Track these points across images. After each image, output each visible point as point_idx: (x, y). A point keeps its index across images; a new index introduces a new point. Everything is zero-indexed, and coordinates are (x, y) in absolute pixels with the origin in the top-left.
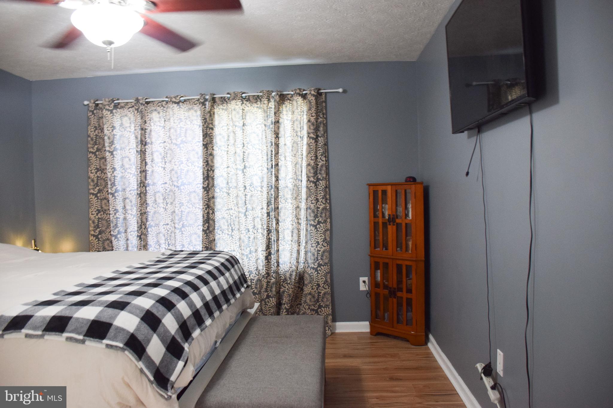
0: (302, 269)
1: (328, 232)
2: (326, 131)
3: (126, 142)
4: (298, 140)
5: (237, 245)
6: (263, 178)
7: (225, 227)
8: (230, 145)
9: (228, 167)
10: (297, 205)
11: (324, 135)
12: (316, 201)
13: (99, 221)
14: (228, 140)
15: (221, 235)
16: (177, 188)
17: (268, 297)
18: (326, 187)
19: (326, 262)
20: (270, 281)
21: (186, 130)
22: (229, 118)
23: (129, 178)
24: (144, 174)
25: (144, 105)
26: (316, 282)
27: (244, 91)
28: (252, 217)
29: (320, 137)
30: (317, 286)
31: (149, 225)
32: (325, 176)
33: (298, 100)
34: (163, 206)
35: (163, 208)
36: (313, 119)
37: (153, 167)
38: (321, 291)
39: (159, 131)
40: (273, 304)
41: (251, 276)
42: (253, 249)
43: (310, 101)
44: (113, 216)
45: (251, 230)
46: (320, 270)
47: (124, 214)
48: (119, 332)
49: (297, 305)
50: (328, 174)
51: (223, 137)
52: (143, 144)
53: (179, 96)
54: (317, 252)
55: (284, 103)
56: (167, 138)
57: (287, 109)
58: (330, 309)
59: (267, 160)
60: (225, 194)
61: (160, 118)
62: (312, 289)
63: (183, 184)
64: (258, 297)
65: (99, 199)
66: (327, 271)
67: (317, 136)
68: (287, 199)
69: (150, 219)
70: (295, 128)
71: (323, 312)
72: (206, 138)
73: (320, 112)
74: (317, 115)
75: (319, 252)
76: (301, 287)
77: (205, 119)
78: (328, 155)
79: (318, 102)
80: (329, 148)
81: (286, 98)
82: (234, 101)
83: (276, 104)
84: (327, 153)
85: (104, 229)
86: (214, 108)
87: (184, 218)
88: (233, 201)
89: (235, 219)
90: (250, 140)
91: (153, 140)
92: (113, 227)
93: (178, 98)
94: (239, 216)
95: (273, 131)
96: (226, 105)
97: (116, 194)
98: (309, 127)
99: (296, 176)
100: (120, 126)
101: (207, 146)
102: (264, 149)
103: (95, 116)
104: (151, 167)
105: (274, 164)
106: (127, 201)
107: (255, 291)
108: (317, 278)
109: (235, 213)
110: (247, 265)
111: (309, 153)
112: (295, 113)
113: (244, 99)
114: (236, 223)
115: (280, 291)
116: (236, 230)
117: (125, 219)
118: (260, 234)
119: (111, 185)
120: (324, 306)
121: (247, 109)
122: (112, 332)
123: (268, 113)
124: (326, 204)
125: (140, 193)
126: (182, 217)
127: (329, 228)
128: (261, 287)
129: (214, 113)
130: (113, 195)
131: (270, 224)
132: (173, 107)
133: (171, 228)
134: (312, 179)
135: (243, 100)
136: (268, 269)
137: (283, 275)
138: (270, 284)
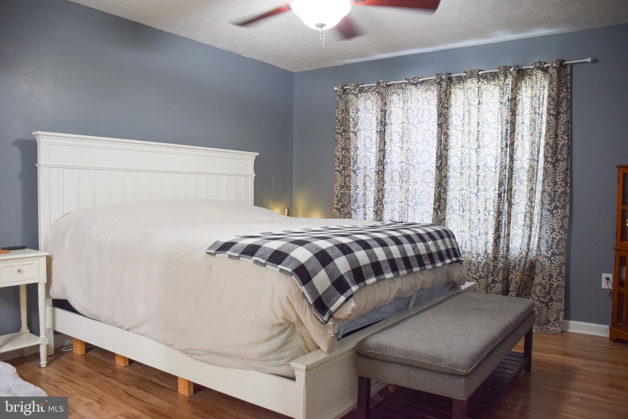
0: (534, 257)
1: (567, 219)
2: (570, 107)
3: (369, 123)
4: (535, 117)
5: (467, 226)
6: (497, 158)
7: (456, 207)
8: (465, 124)
9: (462, 147)
10: (531, 187)
11: (567, 111)
12: (554, 184)
13: (341, 196)
14: (464, 119)
15: (452, 215)
16: (412, 167)
17: (494, 281)
18: (567, 169)
19: (562, 252)
20: (497, 265)
21: (423, 110)
22: (465, 97)
23: (370, 157)
24: (382, 152)
25: (384, 88)
26: (549, 272)
27: (480, 69)
28: (484, 198)
29: (562, 114)
30: (549, 277)
31: (385, 201)
32: (566, 156)
33: (538, 74)
34: (399, 184)
35: (399, 186)
36: (553, 94)
37: (391, 146)
38: (554, 283)
39: (398, 112)
40: (499, 290)
41: (479, 258)
42: (482, 231)
43: (551, 75)
44: (354, 192)
45: (482, 212)
46: (554, 260)
47: (364, 190)
48: (292, 261)
49: (526, 295)
50: (570, 154)
51: (459, 117)
52: (382, 124)
53: (417, 78)
54: (551, 240)
55: (523, 79)
56: (405, 118)
57: (527, 84)
58: (563, 304)
59: (502, 139)
60: (459, 174)
61: (399, 99)
62: (543, 279)
63: (418, 163)
64: (484, 281)
65: (343, 176)
66: (562, 262)
67: (558, 113)
68: (522, 181)
69: (386, 196)
70: (533, 105)
71: (554, 307)
72: (441, 118)
73: (563, 86)
74: (558, 90)
75: (554, 240)
76: (532, 276)
77: (441, 98)
78: (571, 133)
79: (561, 75)
80: (574, 126)
81: (526, 73)
82: (469, 79)
83: (513, 79)
84: (570, 131)
85: (346, 203)
86: (451, 88)
87: (417, 196)
88: (465, 181)
89: (466, 200)
90: (485, 119)
91: (393, 121)
92: (353, 202)
93: (416, 80)
94: (470, 196)
95: (509, 109)
96: (462, 84)
97: (357, 172)
98: (549, 103)
99: (532, 156)
100: (364, 108)
101: (442, 125)
102: (499, 128)
103: (342, 100)
104: (389, 146)
105: (509, 143)
106: (367, 178)
107: (482, 275)
108: (549, 267)
109: (467, 193)
110: (475, 247)
111: (548, 131)
112: (534, 88)
113: (481, 77)
114: (467, 204)
115: (508, 277)
116: (467, 210)
117: (364, 194)
118: (492, 216)
119: (354, 163)
120: (555, 300)
121: (483, 87)
122: (286, 260)
123: (505, 90)
124: (566, 188)
125: (378, 171)
126: (415, 195)
127: (568, 215)
128: (488, 271)
129: (450, 93)
130: (355, 172)
131: (502, 205)
132: (411, 88)
133: (405, 205)
134: (550, 159)
135: (479, 77)
136: (496, 253)
137: (513, 261)
138: (497, 269)
